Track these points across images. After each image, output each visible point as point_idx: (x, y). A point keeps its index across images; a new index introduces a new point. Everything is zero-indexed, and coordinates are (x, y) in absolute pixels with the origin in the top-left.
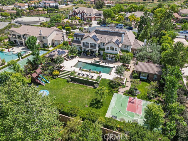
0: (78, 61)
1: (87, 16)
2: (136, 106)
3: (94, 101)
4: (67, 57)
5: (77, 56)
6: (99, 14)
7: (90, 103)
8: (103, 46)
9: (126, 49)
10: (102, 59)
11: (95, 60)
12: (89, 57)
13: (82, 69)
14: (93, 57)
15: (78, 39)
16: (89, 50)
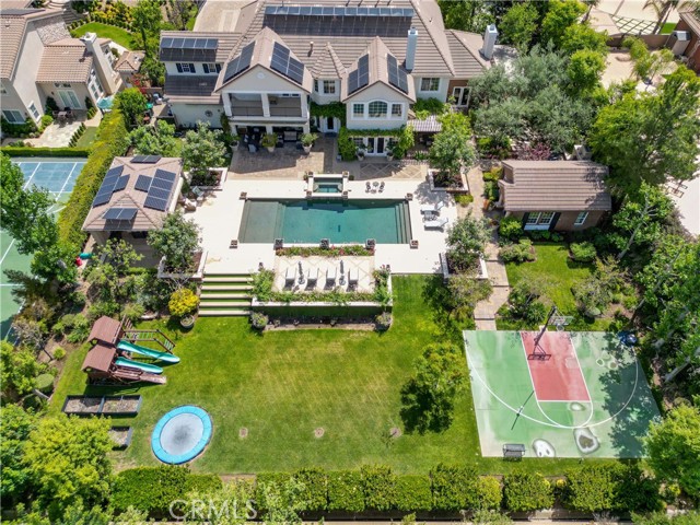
0: (243, 196)
2: (560, 367)
3: (412, 397)
5: (225, 170)
7: (404, 414)
8: (326, 95)
9: (428, 94)
10: (340, 157)
11: (316, 175)
12: (273, 155)
13: (285, 245)
14: (291, 155)
15: (186, 70)
16: (266, 125)
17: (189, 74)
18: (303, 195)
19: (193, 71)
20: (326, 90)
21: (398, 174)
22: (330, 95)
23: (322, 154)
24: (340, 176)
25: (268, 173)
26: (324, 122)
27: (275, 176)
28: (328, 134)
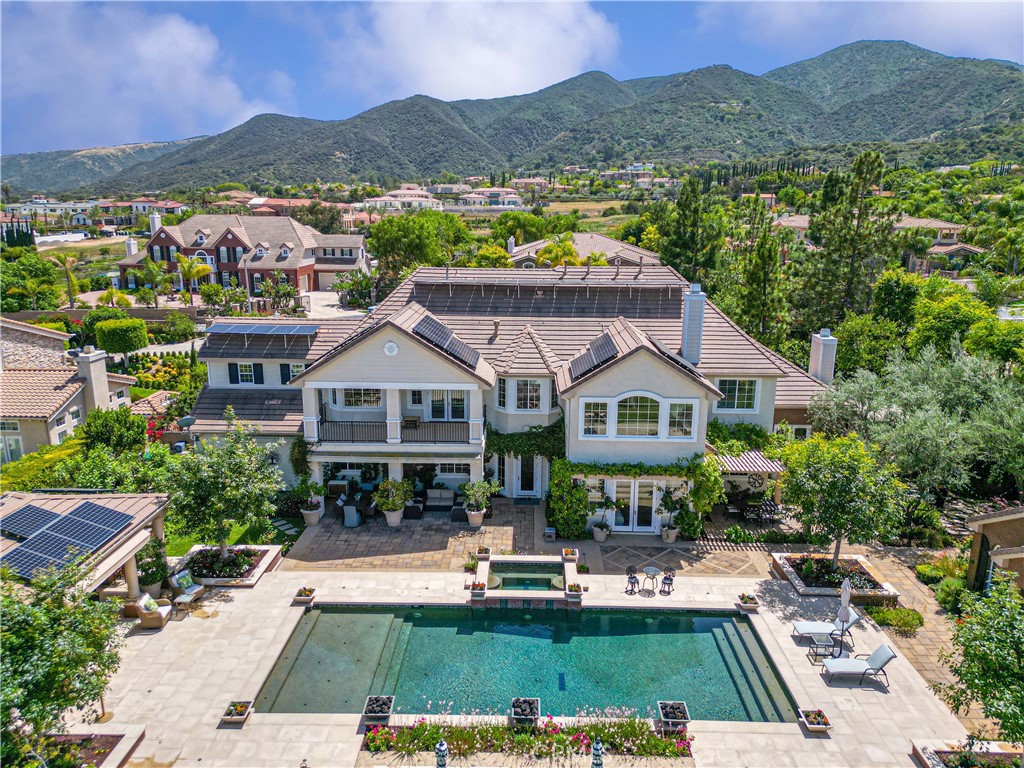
0: (303, 598)
1: (257, 265)
4: (144, 583)
5: (274, 550)
6: (338, 254)
8: (522, 412)
9: (733, 415)
10: (551, 531)
11: (493, 557)
12: (397, 530)
13: (395, 720)
14: (439, 530)
15: (246, 379)
16: (390, 461)
17: (252, 386)
18: (463, 597)
19: (259, 379)
20: (523, 403)
21: (697, 565)
22: (528, 412)
23: (510, 530)
24: (558, 559)
25: (378, 560)
26: (513, 465)
27: (396, 566)
28: (519, 501)
